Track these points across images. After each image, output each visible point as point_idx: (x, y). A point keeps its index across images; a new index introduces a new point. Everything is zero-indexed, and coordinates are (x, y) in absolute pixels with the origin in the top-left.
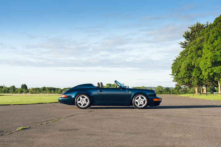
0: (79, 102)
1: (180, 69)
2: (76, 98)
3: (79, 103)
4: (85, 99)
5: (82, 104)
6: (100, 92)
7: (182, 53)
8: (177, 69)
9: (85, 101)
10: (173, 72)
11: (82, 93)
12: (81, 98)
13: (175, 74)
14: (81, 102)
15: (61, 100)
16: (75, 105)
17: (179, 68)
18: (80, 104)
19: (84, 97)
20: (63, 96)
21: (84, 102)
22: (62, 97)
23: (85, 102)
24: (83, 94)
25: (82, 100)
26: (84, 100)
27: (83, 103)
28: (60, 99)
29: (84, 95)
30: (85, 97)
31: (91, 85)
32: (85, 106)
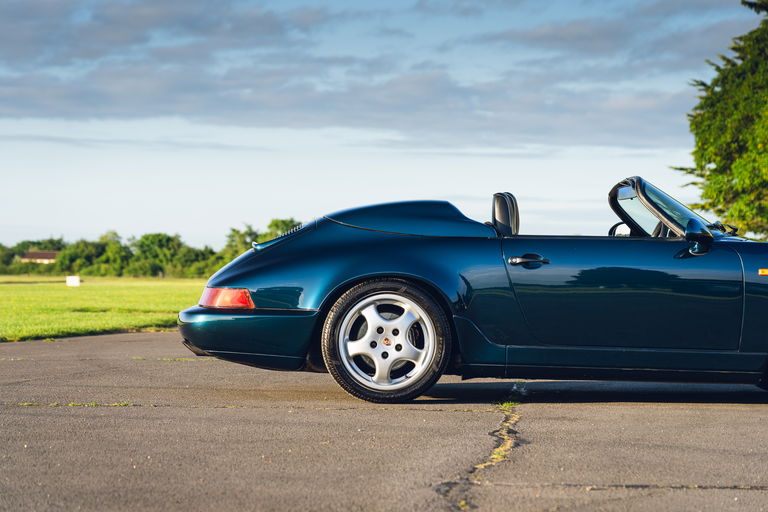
0: (355, 348)
1: (745, 136)
2: (331, 315)
3: (352, 352)
4: (402, 323)
5: (382, 366)
6: (525, 265)
7: (758, 40)
8: (728, 137)
9: (401, 339)
10: (701, 154)
11: (380, 278)
12: (371, 315)
13: (713, 166)
14: (373, 345)
15: (208, 326)
16: (318, 366)
17: (739, 131)
18: (365, 364)
19: (399, 311)
20: (226, 297)
21: (398, 348)
22: (217, 304)
23: (408, 348)
24: (391, 283)
25: (380, 330)
26: (396, 332)
27: (385, 355)
28: (201, 319)
29: (395, 291)
30: (407, 304)
31: (442, 211)
32: (403, 383)
